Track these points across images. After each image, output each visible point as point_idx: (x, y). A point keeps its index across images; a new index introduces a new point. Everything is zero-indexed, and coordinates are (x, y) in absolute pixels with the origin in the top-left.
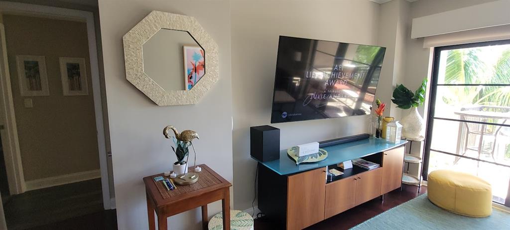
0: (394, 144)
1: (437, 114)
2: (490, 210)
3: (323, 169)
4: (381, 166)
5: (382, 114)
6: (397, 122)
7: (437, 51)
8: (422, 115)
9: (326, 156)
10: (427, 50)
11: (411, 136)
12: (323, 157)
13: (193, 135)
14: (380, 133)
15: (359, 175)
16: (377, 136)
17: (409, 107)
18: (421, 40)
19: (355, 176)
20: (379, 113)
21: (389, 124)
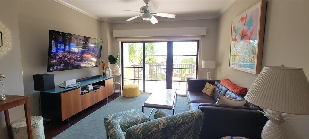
0: (109, 77)
1: (124, 66)
2: (139, 93)
3: (79, 89)
4: (105, 86)
5: (104, 66)
6: (110, 69)
7: (122, 43)
8: (119, 66)
9: (80, 83)
10: (119, 42)
11: (116, 74)
12: (78, 84)
13: (1, 76)
14: (104, 74)
15: (95, 91)
16: (103, 75)
17: (115, 63)
18: (116, 38)
19: (94, 91)
20: (103, 66)
21: (107, 70)
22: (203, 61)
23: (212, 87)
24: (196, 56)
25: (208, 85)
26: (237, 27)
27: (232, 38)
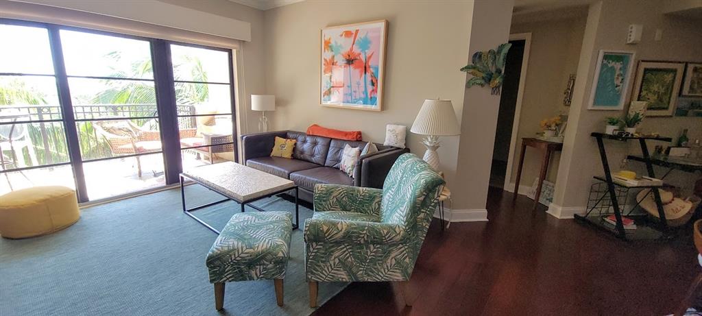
22: (252, 96)
23: (289, 143)
24: (229, 86)
25: (279, 140)
26: (336, 43)
27: (325, 60)
